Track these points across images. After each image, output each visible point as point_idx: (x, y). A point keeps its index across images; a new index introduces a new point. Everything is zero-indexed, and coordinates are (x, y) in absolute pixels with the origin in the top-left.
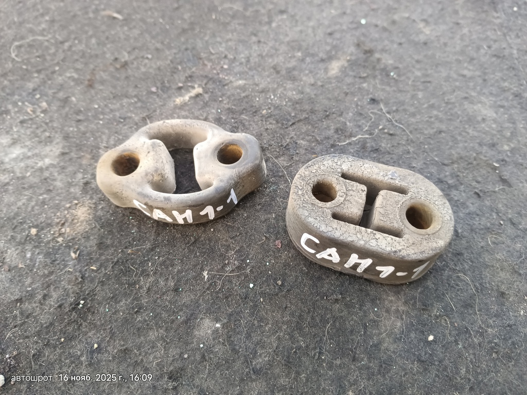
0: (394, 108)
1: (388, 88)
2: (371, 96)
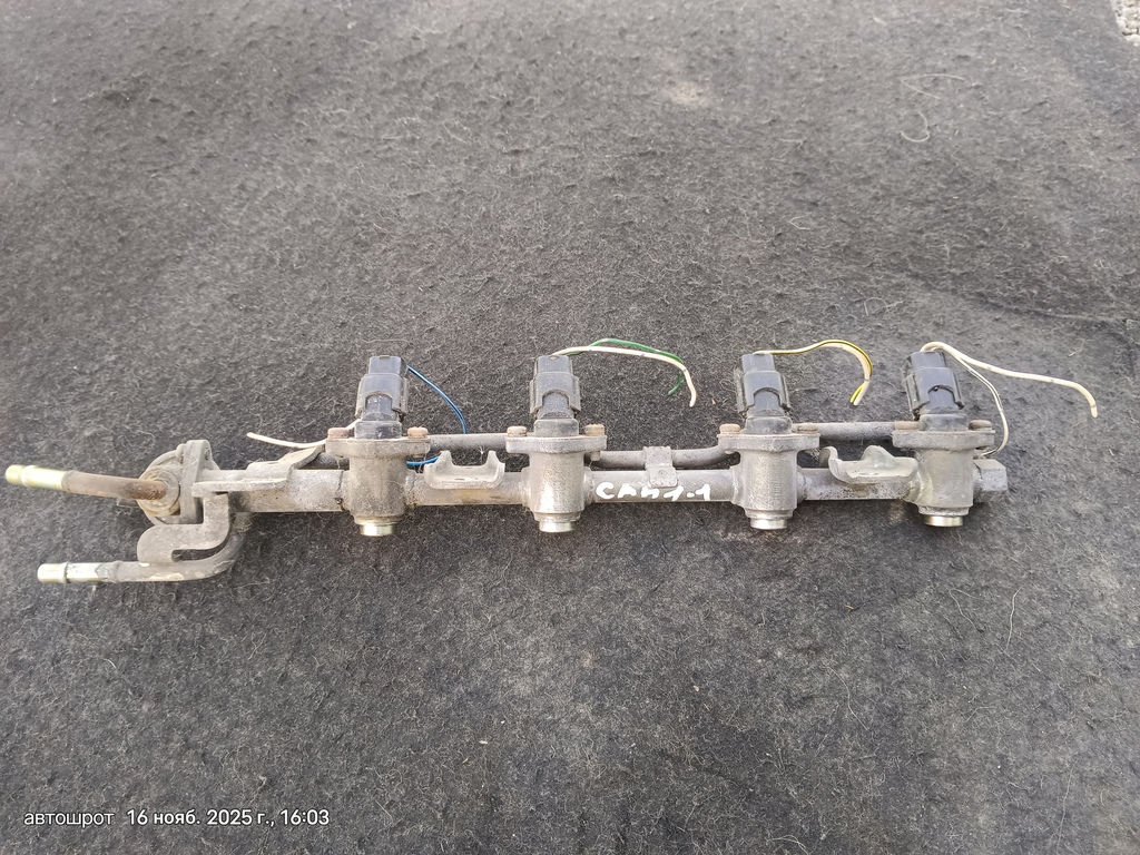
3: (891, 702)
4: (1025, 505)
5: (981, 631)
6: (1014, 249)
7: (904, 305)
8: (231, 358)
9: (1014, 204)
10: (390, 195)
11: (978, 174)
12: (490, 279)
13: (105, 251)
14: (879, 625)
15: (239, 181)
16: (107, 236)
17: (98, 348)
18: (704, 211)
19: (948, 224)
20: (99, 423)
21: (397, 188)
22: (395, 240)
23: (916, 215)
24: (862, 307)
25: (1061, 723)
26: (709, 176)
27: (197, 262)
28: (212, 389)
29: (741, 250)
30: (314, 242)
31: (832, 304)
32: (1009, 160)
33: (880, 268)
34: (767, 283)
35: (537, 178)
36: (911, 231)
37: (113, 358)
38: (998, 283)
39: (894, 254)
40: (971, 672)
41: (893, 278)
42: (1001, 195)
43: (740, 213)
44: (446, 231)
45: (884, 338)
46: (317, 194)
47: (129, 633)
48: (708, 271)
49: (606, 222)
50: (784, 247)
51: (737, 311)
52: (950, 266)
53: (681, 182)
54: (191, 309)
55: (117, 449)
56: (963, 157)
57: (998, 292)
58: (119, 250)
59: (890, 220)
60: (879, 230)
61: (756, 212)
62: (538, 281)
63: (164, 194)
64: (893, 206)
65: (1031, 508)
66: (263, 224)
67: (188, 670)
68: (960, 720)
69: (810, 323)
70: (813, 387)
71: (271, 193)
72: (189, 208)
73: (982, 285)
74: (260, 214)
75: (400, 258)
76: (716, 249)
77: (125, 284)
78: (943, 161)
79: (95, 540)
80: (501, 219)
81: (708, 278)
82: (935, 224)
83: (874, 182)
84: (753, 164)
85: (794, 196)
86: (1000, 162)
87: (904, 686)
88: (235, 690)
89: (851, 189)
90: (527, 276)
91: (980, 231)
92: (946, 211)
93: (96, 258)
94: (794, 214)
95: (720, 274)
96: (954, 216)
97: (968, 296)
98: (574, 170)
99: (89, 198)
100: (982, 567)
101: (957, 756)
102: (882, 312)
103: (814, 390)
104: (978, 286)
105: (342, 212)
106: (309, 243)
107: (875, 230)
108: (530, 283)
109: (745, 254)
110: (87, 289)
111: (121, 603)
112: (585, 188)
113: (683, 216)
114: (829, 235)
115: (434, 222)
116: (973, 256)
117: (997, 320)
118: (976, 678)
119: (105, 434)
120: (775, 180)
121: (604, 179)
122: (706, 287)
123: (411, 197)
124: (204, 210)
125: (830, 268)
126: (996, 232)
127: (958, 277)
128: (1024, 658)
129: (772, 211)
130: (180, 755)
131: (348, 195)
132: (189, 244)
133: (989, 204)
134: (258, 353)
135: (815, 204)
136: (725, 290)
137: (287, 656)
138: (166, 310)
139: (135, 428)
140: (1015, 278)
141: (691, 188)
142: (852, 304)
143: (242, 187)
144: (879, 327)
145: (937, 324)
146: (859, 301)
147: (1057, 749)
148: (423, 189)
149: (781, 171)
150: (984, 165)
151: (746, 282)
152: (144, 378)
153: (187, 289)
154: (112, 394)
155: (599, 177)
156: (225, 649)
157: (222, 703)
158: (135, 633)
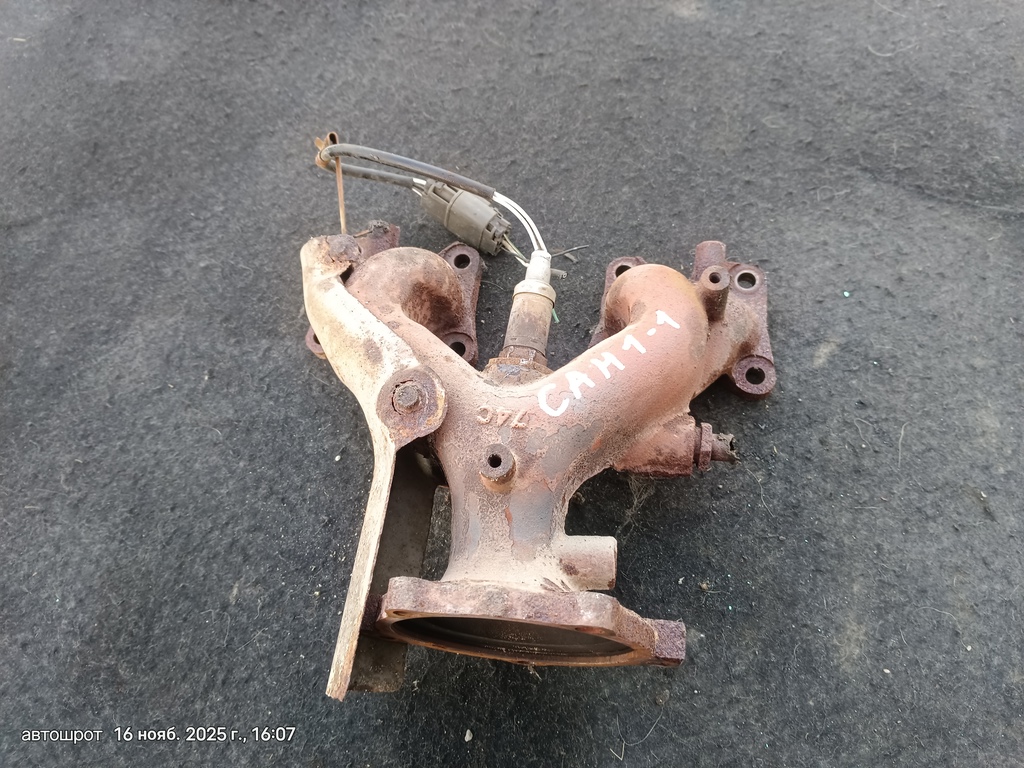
0: (884, 416)
1: (880, 387)
2: (859, 398)
3: (795, 498)
4: (929, 358)
5: (876, 452)
6: (955, 150)
7: (852, 192)
8: (311, 215)
9: (960, 111)
10: (438, 88)
11: (931, 84)
12: (513, 162)
13: (214, 124)
14: (793, 443)
15: (319, 71)
16: (216, 111)
17: (210, 200)
18: (692, 110)
19: (900, 126)
20: (211, 257)
21: (443, 83)
22: (440, 127)
23: (872, 117)
24: (816, 194)
25: (932, 524)
26: (700, 79)
27: (286, 137)
28: (296, 237)
29: (720, 143)
30: (376, 125)
31: (790, 190)
32: (960, 72)
33: (835, 162)
34: (738, 172)
35: (556, 77)
36: (867, 131)
37: (221, 208)
38: (936, 177)
39: (849, 150)
40: (865, 482)
41: (845, 170)
42: (949, 102)
43: (722, 112)
44: (481, 120)
45: (831, 220)
46: (379, 86)
47: (231, 411)
48: (690, 160)
49: (610, 117)
50: (756, 141)
51: (710, 195)
52: (896, 162)
53: (675, 84)
54: (281, 175)
55: (224, 278)
56: (920, 69)
57: (935, 185)
58: (226, 123)
59: (849, 121)
60: (839, 130)
61: (735, 112)
62: (550, 165)
63: (260, 80)
64: (854, 110)
65: (934, 361)
66: (337, 108)
67: (274, 440)
68: (849, 516)
69: (770, 206)
70: (765, 258)
71: (344, 83)
72: (279, 93)
73: (922, 179)
74: (334, 100)
75: (442, 142)
76: (698, 142)
77: (229, 151)
78: (903, 72)
79: (207, 344)
80: (524, 112)
81: (690, 166)
82: (887, 126)
83: (839, 87)
84: (738, 70)
85: (770, 99)
86: (952, 74)
87: (806, 488)
88: (308, 456)
89: (819, 94)
90: (543, 161)
91: (926, 133)
92: (899, 116)
93: (208, 129)
94: (768, 114)
95: (699, 163)
96: (906, 120)
97: (907, 187)
98: (588, 72)
99: (202, 81)
100: (886, 404)
101: (843, 542)
102: (831, 199)
103: (766, 261)
104: (917, 180)
105: (399, 102)
106: (373, 126)
107: (835, 130)
108: (544, 167)
109: (723, 147)
110: (201, 154)
111: (225, 390)
112: (595, 87)
113: (674, 114)
114: (795, 133)
115: (471, 113)
116: (917, 154)
117: (930, 208)
118: (866, 487)
119: (216, 266)
120: (755, 85)
121: (612, 80)
122: (686, 175)
123: (453, 91)
124: (291, 95)
125: (793, 160)
126: (940, 135)
127: (902, 171)
128: (908, 474)
129: (749, 110)
130: (266, 498)
131: (404, 87)
132: (279, 122)
133: (938, 110)
134: (331, 212)
135: (786, 106)
136: (702, 176)
137: (347, 436)
138: (261, 174)
139: (238, 263)
140: (950, 173)
141: (684, 89)
142: (807, 191)
143: (321, 77)
144: (827, 211)
145: (877, 210)
146: (814, 189)
147: (925, 543)
148: (464, 85)
149: (760, 77)
150: (937, 76)
151: (721, 170)
152: (245, 225)
153: (278, 158)
154: (220, 236)
155: (607, 78)
156: (302, 428)
157: (298, 466)
158: (236, 411)
